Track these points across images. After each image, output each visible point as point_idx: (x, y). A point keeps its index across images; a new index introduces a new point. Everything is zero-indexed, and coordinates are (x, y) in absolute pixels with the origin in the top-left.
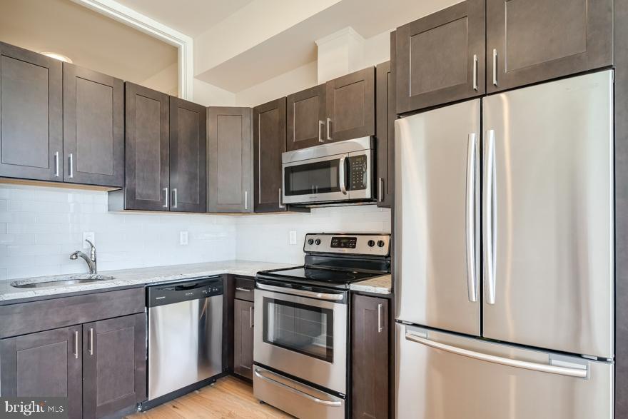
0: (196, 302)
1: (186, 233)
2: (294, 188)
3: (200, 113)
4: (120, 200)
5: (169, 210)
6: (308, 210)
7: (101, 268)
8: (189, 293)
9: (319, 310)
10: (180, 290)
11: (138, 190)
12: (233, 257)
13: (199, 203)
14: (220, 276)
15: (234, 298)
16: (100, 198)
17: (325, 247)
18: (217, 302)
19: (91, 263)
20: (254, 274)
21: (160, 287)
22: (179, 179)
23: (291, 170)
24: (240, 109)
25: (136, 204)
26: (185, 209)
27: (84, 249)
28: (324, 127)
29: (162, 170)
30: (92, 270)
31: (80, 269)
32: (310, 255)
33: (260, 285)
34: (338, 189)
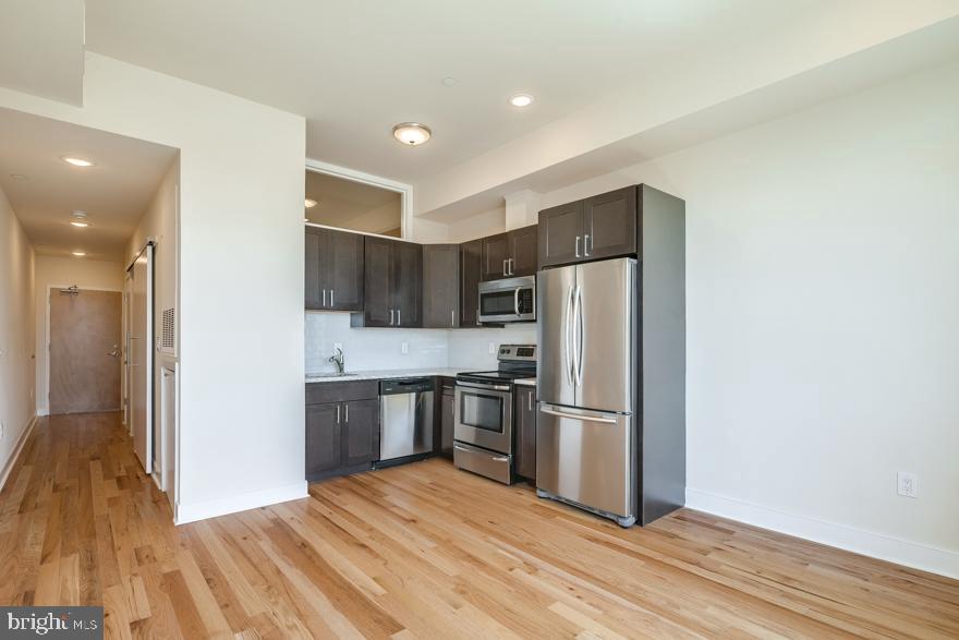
0: (414, 395)
1: (406, 344)
2: (486, 310)
3: (418, 249)
4: (360, 319)
5: (395, 326)
6: (503, 326)
7: (346, 370)
8: (408, 388)
9: (497, 398)
10: (402, 385)
11: (372, 314)
12: (446, 366)
13: (416, 320)
14: (432, 377)
15: (442, 394)
16: (344, 318)
17: (513, 356)
18: (429, 396)
19: (340, 366)
20: (455, 375)
21: (389, 382)
22: (401, 297)
23: (484, 296)
24: (448, 245)
25: (371, 323)
26: (404, 325)
27: (336, 353)
28: (507, 264)
29: (390, 292)
30: (341, 370)
31: (332, 369)
32: (502, 361)
33: (458, 382)
34: (514, 313)
